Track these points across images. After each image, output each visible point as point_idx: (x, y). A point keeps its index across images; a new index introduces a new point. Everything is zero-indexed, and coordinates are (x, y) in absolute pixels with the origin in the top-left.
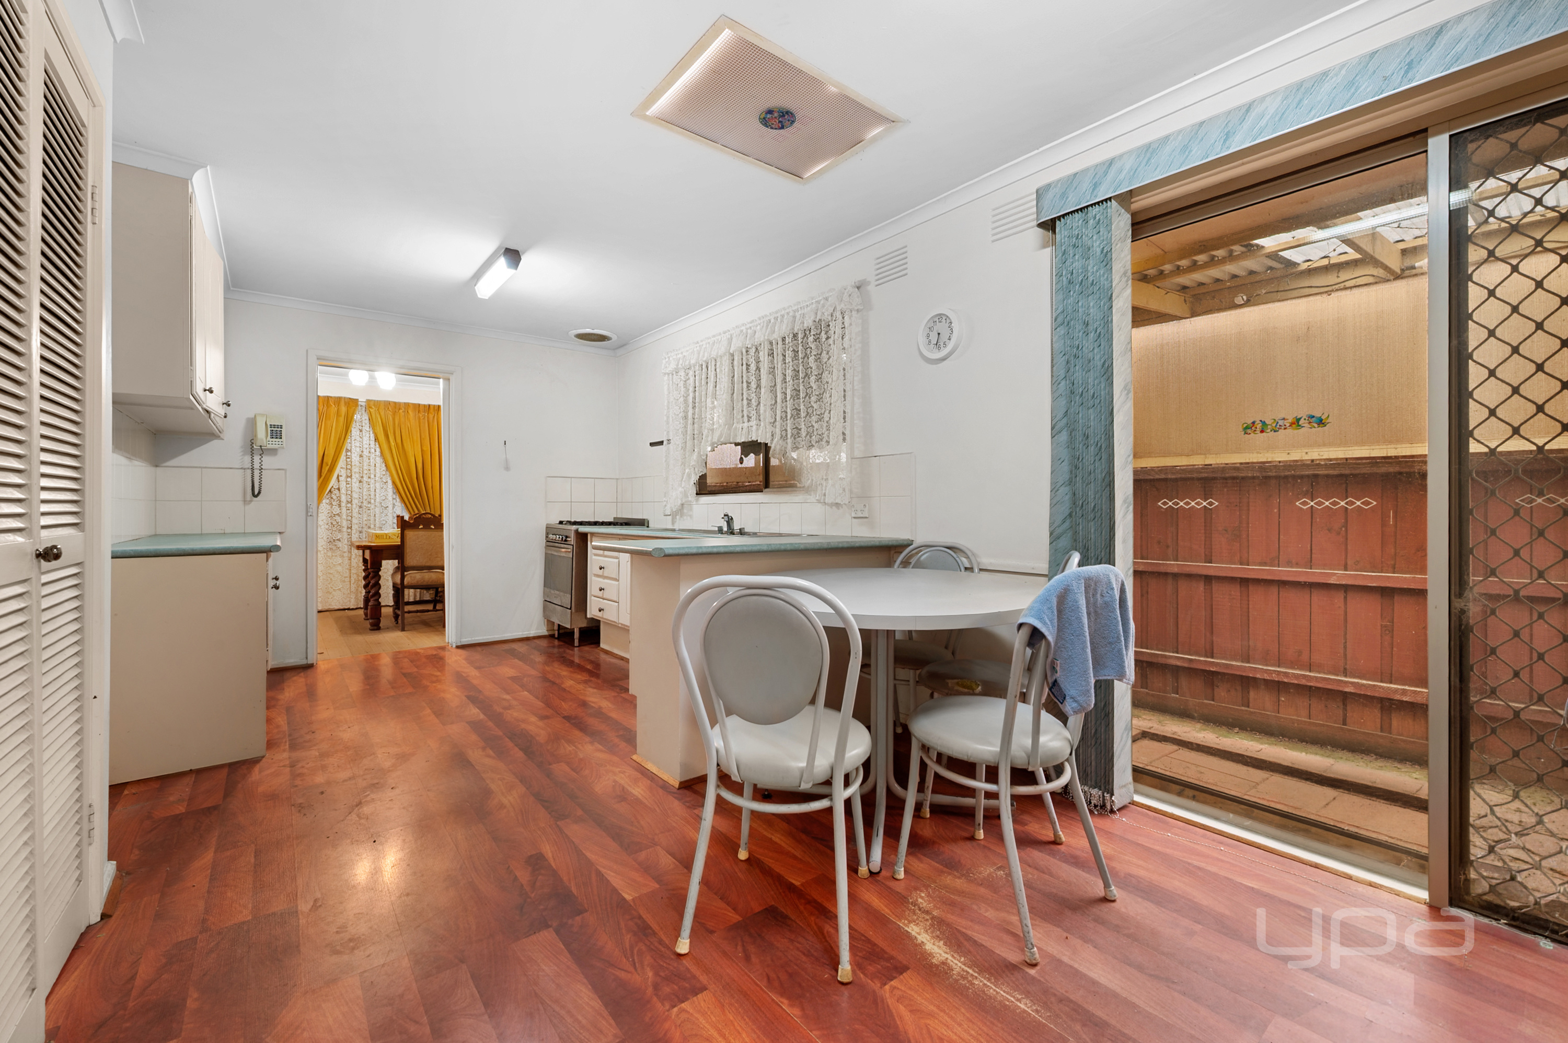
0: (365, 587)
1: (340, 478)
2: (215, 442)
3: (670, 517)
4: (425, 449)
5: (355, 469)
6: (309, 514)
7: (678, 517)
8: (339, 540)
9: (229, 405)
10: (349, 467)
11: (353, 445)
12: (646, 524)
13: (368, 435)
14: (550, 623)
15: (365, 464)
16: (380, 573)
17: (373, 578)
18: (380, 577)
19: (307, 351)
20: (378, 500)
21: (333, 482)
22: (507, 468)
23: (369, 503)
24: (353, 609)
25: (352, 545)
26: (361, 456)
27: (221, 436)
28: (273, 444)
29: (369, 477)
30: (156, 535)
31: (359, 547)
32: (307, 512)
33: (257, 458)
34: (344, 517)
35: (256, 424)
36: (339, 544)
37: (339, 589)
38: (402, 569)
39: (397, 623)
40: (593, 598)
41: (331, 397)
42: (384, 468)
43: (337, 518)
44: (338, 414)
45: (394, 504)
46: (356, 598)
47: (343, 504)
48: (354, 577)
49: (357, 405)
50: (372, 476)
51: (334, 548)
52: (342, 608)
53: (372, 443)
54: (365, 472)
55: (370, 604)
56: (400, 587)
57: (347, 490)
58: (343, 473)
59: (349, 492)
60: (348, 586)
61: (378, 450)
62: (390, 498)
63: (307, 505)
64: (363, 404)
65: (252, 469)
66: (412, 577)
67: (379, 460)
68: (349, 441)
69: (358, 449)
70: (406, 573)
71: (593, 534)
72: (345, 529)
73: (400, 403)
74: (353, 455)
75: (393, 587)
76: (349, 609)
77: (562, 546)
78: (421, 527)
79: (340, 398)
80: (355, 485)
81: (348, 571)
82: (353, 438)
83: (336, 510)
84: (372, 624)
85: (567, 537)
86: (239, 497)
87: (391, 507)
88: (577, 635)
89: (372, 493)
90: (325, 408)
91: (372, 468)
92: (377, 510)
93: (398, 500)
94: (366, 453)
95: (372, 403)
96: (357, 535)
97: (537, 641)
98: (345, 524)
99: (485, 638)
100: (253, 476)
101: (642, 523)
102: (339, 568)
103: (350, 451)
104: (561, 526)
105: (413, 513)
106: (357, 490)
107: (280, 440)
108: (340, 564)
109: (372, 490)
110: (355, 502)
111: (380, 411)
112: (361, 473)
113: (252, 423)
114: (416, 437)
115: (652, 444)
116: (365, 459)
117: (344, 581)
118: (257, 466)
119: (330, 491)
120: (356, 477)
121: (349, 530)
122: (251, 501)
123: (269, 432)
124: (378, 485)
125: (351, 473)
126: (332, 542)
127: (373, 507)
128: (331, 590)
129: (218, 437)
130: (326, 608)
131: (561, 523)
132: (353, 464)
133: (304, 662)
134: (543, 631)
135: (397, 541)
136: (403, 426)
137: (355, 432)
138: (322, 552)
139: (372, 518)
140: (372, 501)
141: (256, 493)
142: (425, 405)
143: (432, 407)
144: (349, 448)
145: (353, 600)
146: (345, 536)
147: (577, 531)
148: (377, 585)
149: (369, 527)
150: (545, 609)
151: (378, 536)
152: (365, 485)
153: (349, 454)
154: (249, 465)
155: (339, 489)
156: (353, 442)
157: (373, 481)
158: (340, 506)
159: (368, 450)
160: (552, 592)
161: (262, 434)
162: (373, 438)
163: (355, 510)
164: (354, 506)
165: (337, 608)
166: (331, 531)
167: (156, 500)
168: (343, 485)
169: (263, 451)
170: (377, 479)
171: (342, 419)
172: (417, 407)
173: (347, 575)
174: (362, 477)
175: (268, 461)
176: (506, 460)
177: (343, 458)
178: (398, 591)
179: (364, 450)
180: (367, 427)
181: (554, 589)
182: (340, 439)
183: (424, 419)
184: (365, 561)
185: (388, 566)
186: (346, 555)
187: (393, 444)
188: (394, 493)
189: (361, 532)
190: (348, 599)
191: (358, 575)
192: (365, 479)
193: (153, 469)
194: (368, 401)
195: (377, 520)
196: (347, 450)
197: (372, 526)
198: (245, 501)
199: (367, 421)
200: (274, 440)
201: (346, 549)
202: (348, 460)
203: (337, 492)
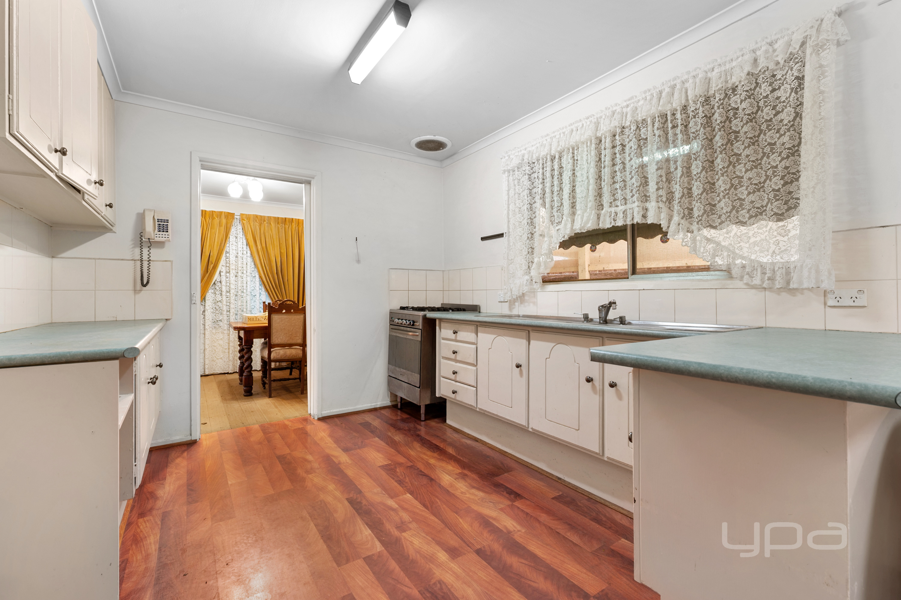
0: (240, 358)
1: (221, 273)
2: (108, 235)
3: (507, 304)
4: (282, 251)
5: (233, 267)
6: (193, 302)
7: (517, 304)
8: (221, 321)
9: (102, 185)
10: (228, 265)
11: (231, 248)
12: (478, 310)
13: (241, 241)
14: (394, 396)
15: (240, 263)
16: (252, 349)
17: (246, 353)
18: (252, 352)
19: (191, 152)
20: (249, 290)
21: (216, 277)
22: (358, 261)
23: (243, 292)
24: (231, 373)
25: (230, 325)
26: (237, 257)
27: (114, 229)
28: (160, 237)
29: (243, 273)
30: (52, 323)
31: (235, 328)
32: (191, 300)
33: (145, 251)
34: (225, 303)
35: (144, 218)
36: (221, 324)
37: (221, 358)
38: (269, 345)
39: (265, 389)
40: (442, 379)
41: (215, 212)
42: (253, 266)
43: (219, 304)
44: (220, 224)
45: (260, 293)
46: (233, 365)
47: (224, 293)
48: (232, 349)
49: (233, 218)
50: (245, 272)
51: (217, 327)
52: (223, 372)
53: (245, 246)
54: (240, 269)
55: (244, 374)
56: (267, 360)
57: (226, 283)
58: (224, 270)
59: (228, 284)
60: (227, 356)
61: (249, 252)
62: (257, 289)
63: (191, 294)
64: (238, 217)
65: (141, 261)
66: (277, 353)
67: (250, 260)
68: (228, 245)
69: (234, 252)
70: (272, 350)
71: (441, 320)
72: (225, 313)
73: (264, 217)
74: (231, 256)
75: (262, 359)
76: (228, 373)
77: (409, 329)
78: (284, 311)
79: (221, 212)
80: (233, 279)
81: (227, 344)
82: (231, 243)
83: (219, 298)
84: (245, 391)
85: (414, 322)
86: (131, 287)
87: (258, 295)
88: (423, 411)
89: (245, 285)
90: (210, 220)
91: (245, 266)
92: (249, 298)
93: (263, 290)
94: (240, 254)
95: (244, 216)
96: (234, 317)
97: (383, 412)
98: (225, 308)
99: (341, 409)
100: (142, 267)
101: (475, 309)
102: (221, 342)
103: (229, 253)
104: (402, 311)
105: (274, 300)
106: (234, 282)
107: (167, 233)
108: (221, 339)
109: (245, 282)
110: (232, 291)
111: (250, 222)
112: (236, 269)
113: (141, 218)
114: (277, 243)
115: (483, 239)
116: (240, 259)
117: (225, 352)
118: (145, 257)
119: (214, 283)
120: (233, 272)
121: (228, 313)
122: (141, 290)
123: (157, 226)
124: (249, 279)
125: (229, 269)
126: (216, 322)
127: (245, 295)
128: (215, 359)
129: (110, 230)
130: (212, 373)
131: (402, 308)
132: (231, 263)
133: (188, 438)
134: (387, 402)
135: (265, 323)
136: (267, 234)
137: (232, 238)
138: (209, 330)
139: (245, 304)
140: (245, 291)
141: (145, 282)
142: (282, 218)
143: (287, 220)
144: (228, 251)
145: (231, 367)
146: (225, 318)
147: (424, 317)
148: (250, 359)
149: (243, 311)
150: (389, 384)
151: (250, 319)
152: (239, 278)
153: (228, 255)
154: (138, 257)
155: (220, 282)
156: (231, 246)
157: (245, 276)
158: (221, 294)
159: (242, 252)
160: (398, 369)
161: (150, 227)
162: (245, 243)
163: (233, 298)
164: (232, 295)
165: (219, 372)
166: (215, 314)
167: (52, 290)
168: (223, 279)
169: (151, 244)
170: (248, 274)
171: (223, 229)
172: (277, 220)
173: (227, 347)
174: (237, 273)
175: (155, 253)
176: (358, 254)
177: (223, 258)
178: (265, 363)
179: (239, 252)
180: (241, 235)
181: (399, 367)
182: (221, 244)
183: (282, 229)
184: (240, 338)
185: (258, 343)
186: (226, 332)
187: (259, 247)
188: (260, 285)
189: (236, 315)
190: (227, 366)
191: (235, 348)
192: (240, 274)
193: (50, 259)
194: (242, 215)
195: (248, 305)
196: (227, 252)
197: (245, 310)
198: (135, 290)
199: (241, 230)
200: (161, 233)
201: (226, 327)
202: (227, 260)
203: (219, 284)
